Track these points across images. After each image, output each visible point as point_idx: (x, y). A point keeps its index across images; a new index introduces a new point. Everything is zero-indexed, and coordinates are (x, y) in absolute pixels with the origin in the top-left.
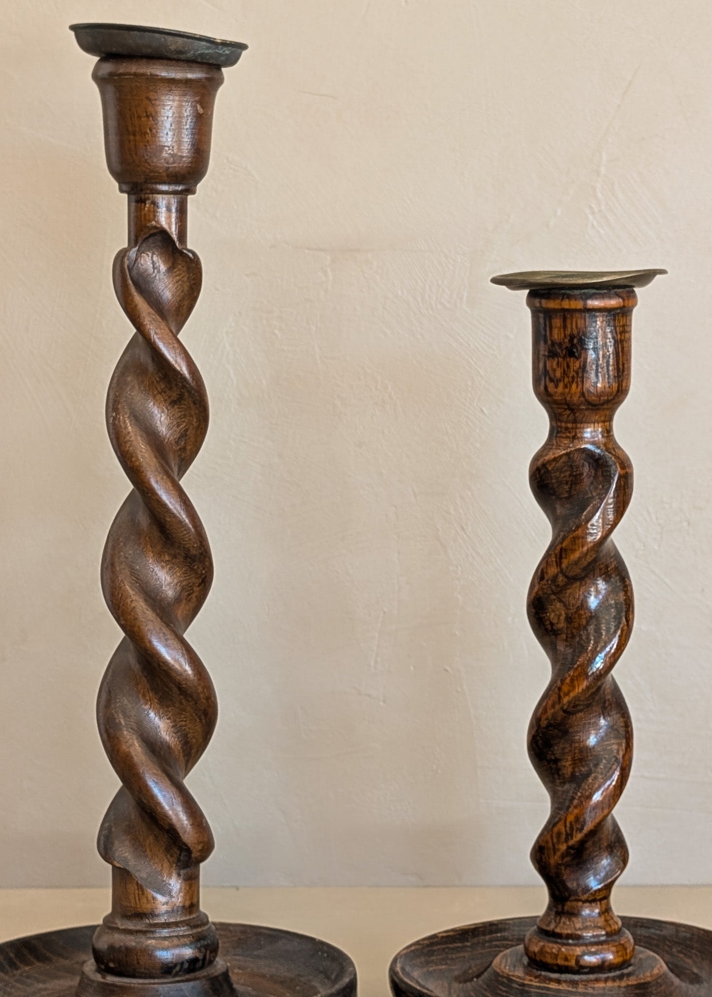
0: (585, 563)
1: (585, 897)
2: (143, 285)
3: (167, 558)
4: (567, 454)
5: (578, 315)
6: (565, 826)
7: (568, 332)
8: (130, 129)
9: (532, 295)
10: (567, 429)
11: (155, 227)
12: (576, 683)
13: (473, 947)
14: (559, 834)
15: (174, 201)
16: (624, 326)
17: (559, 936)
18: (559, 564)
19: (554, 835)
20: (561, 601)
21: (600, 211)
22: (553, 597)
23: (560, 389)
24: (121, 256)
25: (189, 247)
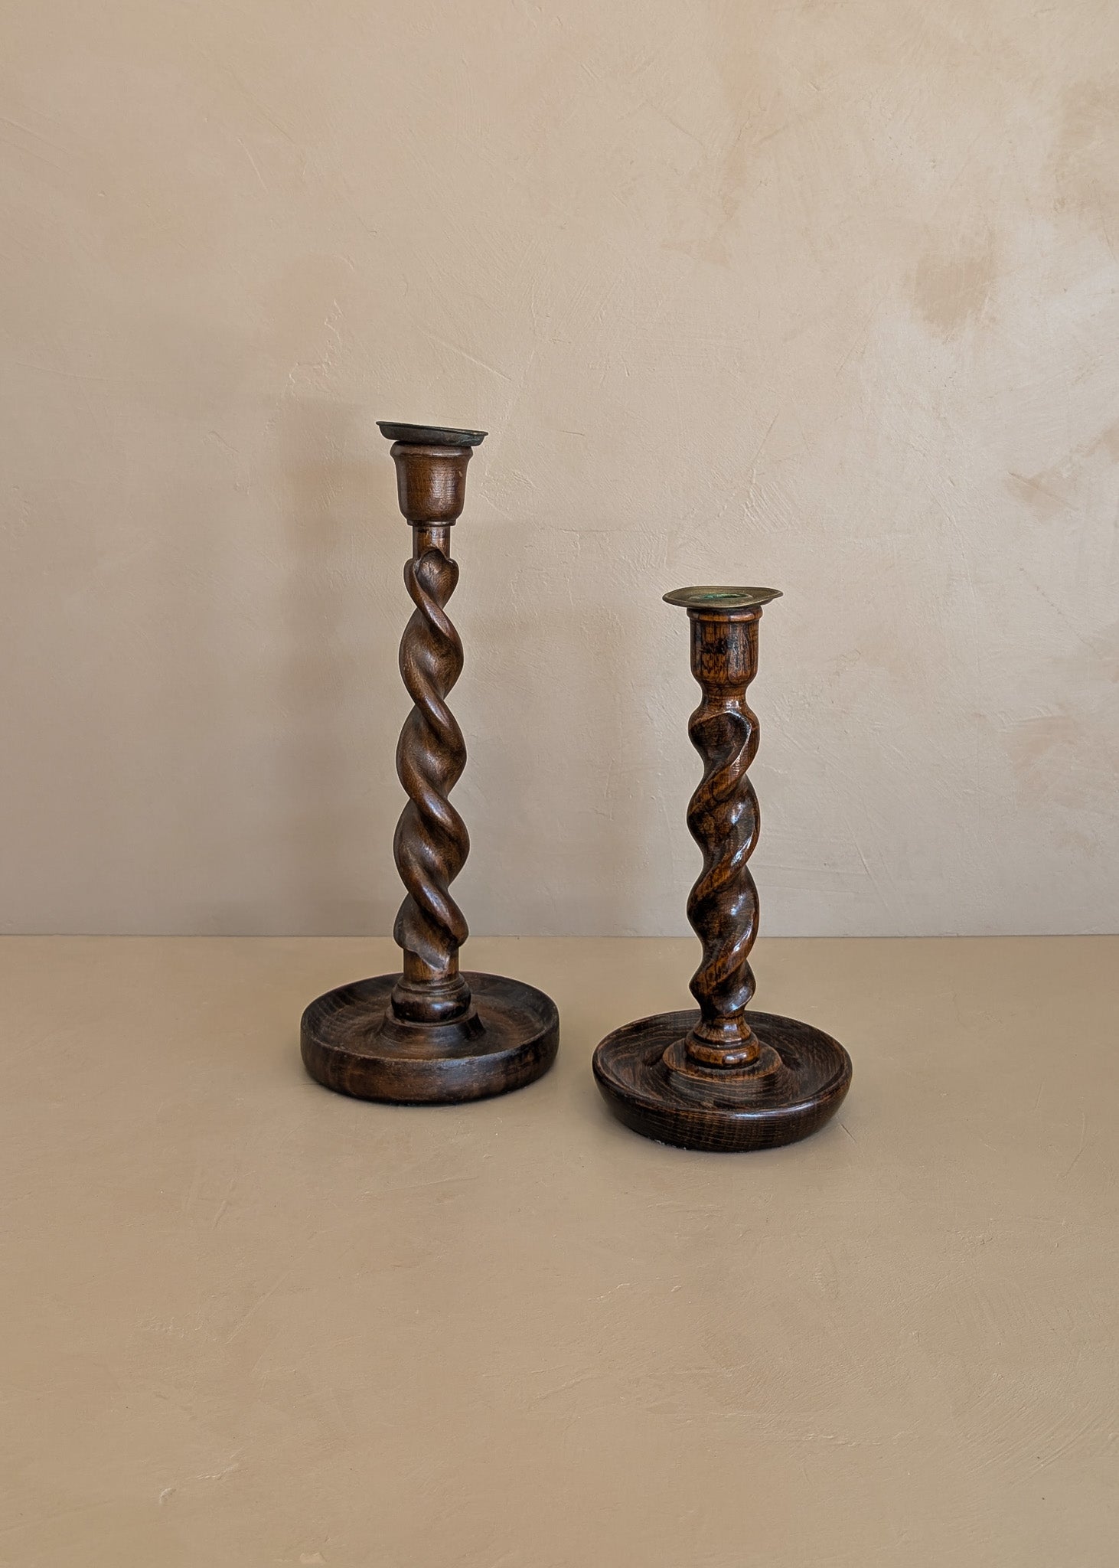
0: (729, 791)
1: (727, 1016)
2: (425, 584)
3: (440, 754)
4: (716, 717)
5: (724, 625)
6: (715, 970)
7: (718, 636)
8: (419, 488)
9: (691, 611)
10: (715, 699)
11: (432, 547)
12: (723, 873)
13: (645, 1036)
14: (711, 975)
15: (441, 530)
16: (754, 631)
17: (711, 1042)
18: (711, 792)
19: (708, 976)
20: (712, 816)
21: (753, 506)
22: (706, 813)
23: (712, 674)
24: (409, 565)
25: (451, 557)
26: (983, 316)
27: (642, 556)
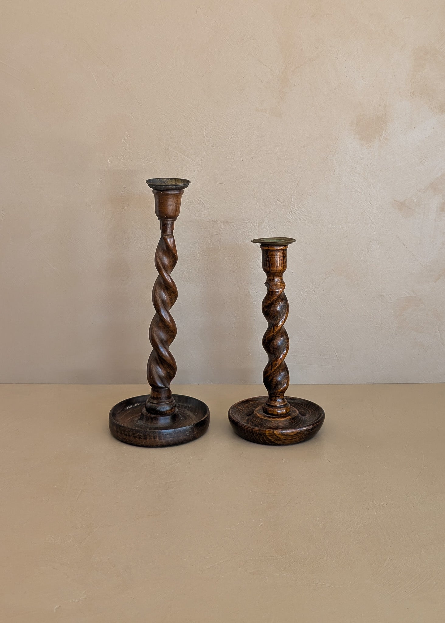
9: (262, 246)
15: (171, 222)
17: (272, 406)
26: (382, 138)
27: (248, 232)
